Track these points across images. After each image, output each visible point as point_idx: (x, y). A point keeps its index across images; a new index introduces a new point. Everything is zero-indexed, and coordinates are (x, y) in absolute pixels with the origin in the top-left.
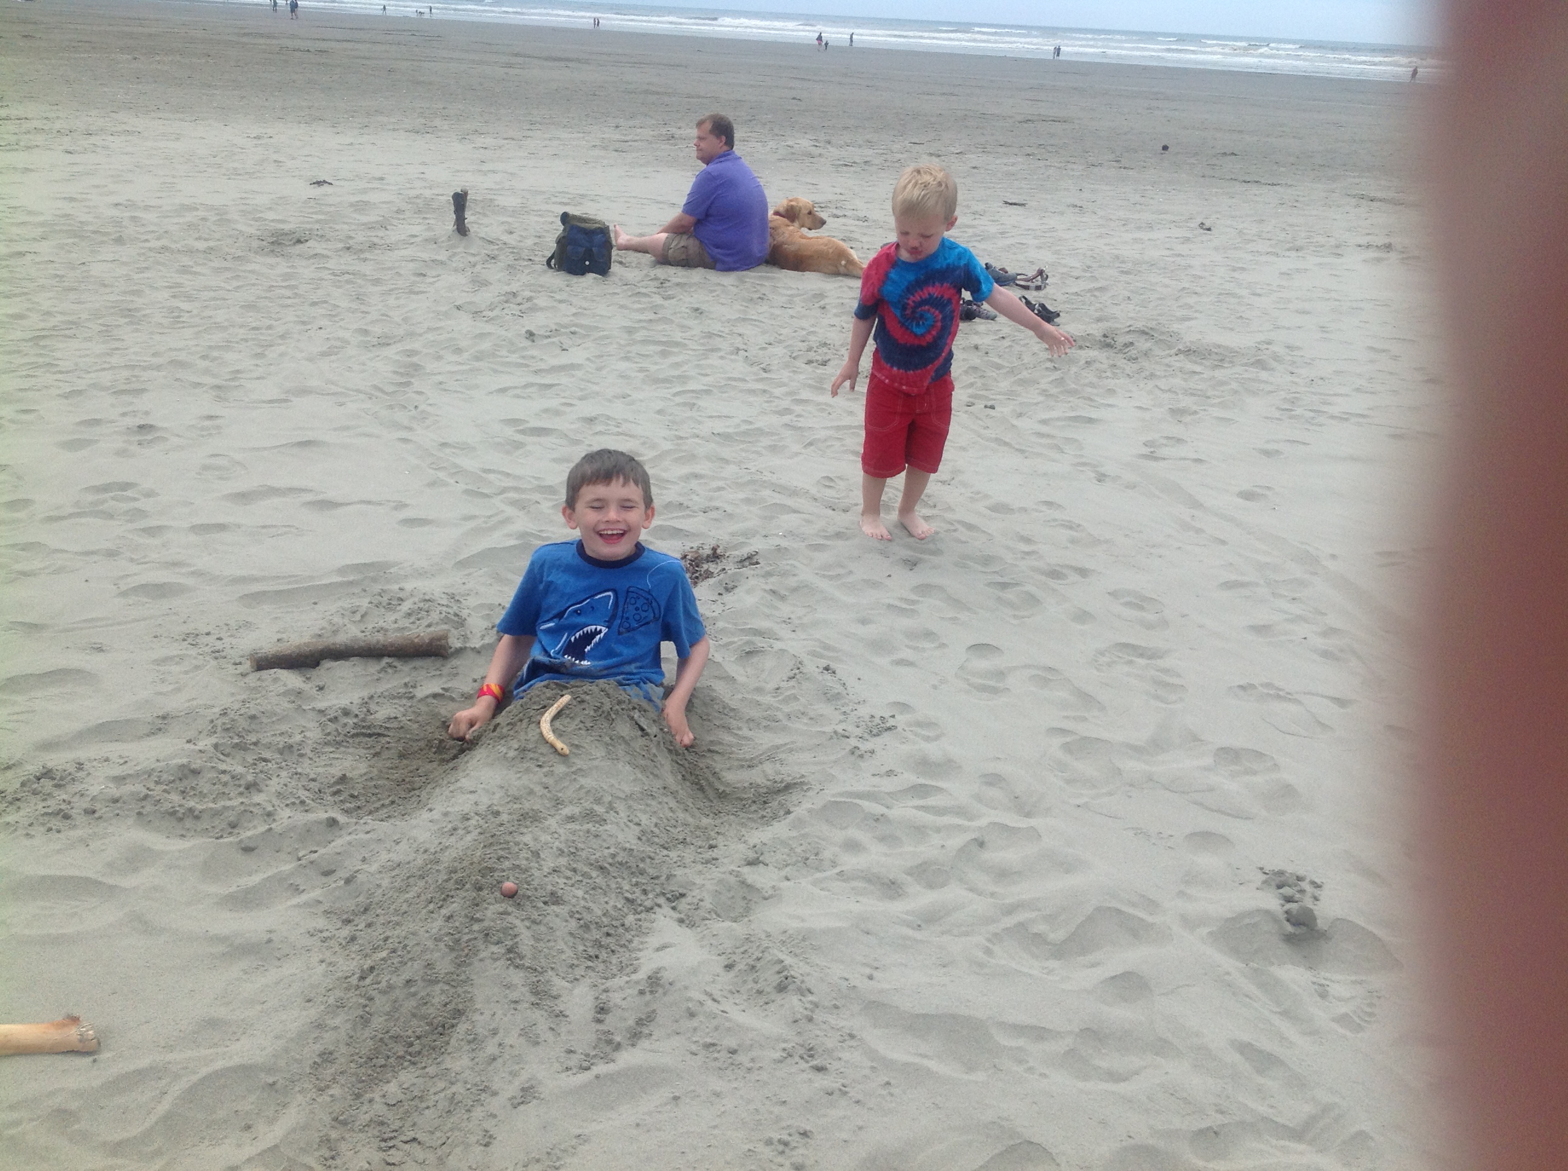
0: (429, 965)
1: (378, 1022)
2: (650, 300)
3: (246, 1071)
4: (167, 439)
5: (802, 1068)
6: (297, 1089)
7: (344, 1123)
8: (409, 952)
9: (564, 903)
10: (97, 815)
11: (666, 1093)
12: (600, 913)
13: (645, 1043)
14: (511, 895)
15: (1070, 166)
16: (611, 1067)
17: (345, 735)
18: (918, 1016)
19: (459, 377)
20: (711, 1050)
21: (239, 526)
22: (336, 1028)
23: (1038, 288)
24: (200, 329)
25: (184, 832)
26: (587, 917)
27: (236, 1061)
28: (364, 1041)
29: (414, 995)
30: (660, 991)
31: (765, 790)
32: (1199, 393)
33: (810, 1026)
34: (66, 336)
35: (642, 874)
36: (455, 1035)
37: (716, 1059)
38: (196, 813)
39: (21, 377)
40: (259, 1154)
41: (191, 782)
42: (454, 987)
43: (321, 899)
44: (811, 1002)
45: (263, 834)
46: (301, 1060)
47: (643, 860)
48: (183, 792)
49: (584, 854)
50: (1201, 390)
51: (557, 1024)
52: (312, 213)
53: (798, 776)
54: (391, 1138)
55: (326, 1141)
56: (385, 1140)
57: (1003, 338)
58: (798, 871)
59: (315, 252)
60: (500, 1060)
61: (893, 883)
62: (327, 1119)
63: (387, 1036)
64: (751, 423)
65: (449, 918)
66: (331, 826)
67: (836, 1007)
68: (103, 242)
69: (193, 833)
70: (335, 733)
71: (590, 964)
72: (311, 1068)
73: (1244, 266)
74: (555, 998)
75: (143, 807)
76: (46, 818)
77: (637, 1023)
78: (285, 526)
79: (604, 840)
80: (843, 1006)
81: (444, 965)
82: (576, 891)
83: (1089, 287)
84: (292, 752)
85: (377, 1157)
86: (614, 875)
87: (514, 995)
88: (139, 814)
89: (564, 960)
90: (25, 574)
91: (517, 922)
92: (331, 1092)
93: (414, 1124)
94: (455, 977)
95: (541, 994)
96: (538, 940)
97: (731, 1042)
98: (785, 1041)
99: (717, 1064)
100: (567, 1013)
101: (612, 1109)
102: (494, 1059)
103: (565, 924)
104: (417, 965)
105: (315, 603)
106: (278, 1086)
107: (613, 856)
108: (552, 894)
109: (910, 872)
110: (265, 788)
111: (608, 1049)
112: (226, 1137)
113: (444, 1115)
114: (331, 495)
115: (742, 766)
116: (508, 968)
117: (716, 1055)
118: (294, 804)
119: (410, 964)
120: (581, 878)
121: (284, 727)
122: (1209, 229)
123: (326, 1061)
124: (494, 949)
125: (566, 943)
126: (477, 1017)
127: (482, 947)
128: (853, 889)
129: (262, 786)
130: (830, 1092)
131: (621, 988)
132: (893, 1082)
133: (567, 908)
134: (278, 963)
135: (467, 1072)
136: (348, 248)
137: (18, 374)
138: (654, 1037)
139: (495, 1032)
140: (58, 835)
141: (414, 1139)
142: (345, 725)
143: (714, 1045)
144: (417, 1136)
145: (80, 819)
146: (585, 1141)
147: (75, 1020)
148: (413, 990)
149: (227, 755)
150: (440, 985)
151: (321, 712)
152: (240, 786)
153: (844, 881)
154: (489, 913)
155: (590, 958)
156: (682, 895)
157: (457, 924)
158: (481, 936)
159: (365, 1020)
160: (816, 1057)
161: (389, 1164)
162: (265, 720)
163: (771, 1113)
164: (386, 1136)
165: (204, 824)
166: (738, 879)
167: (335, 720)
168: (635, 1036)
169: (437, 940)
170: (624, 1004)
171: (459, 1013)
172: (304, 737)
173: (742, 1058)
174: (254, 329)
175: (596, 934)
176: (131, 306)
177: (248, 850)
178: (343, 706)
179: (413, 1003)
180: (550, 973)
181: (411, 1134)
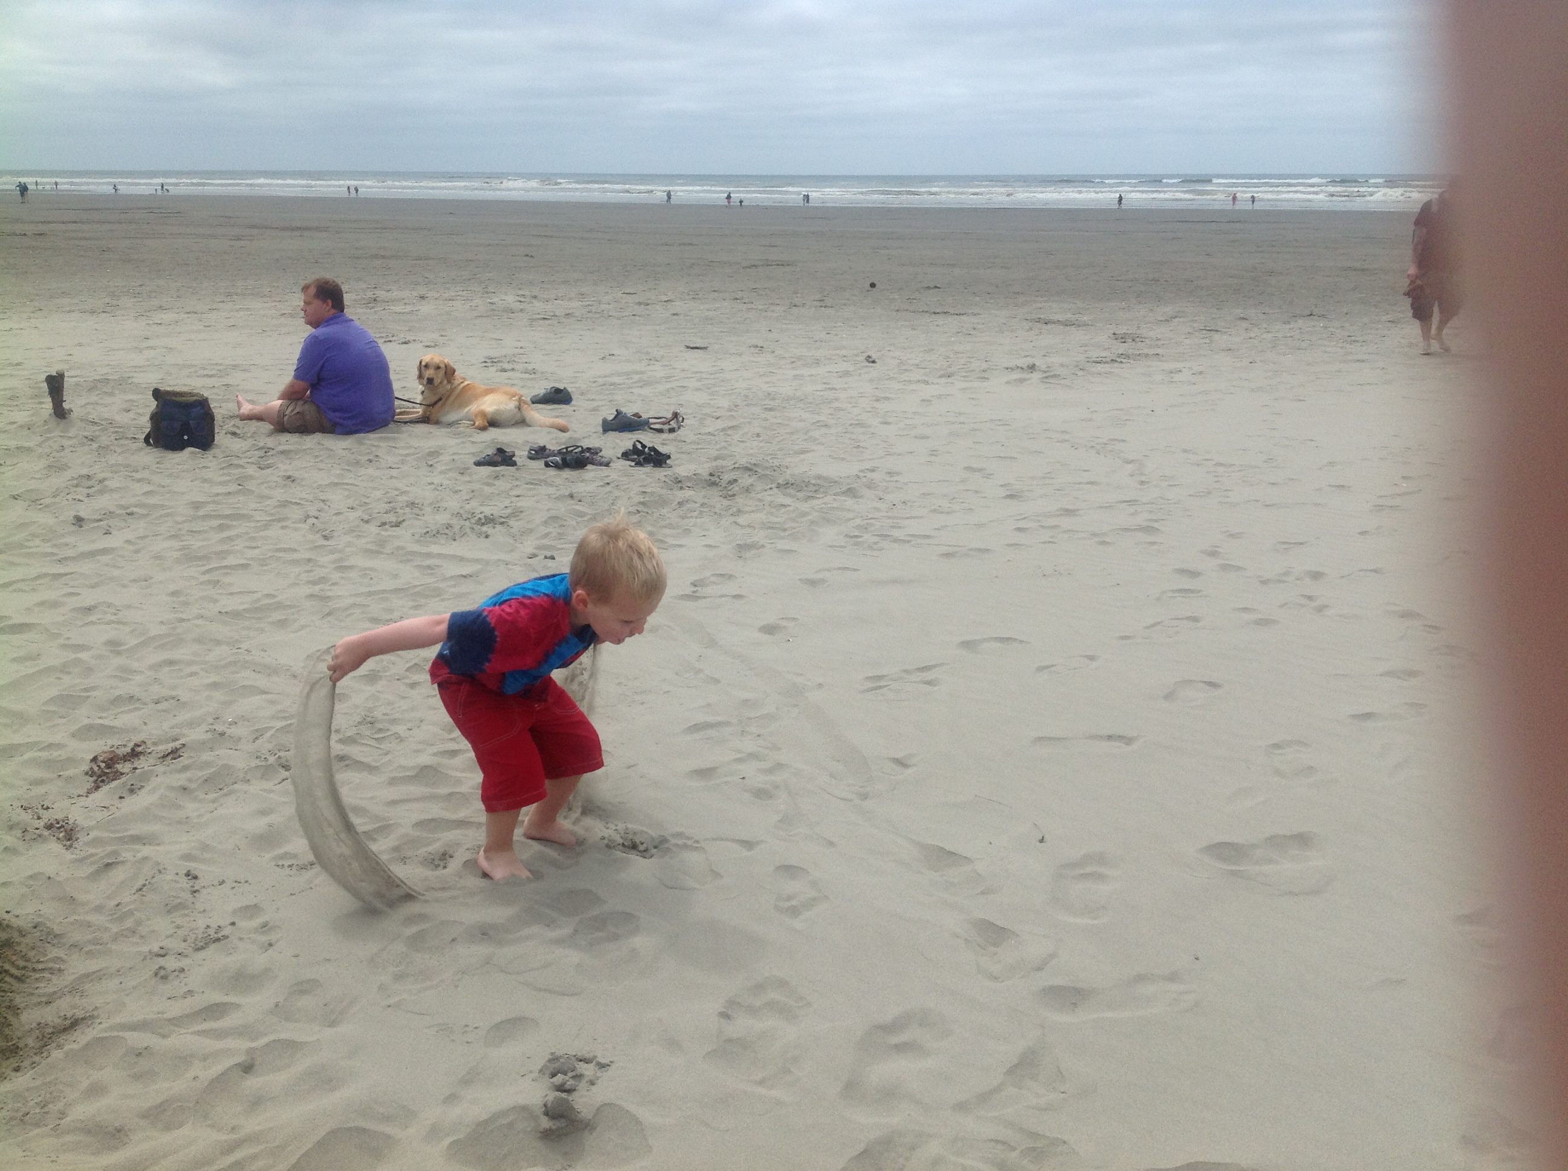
2: (244, 471)
15: (772, 308)
23: (672, 430)
31: (51, 1031)
32: (777, 526)
50: (779, 523)
53: (91, 1008)
57: (608, 484)
61: (119, 1131)
64: (274, 596)
73: (889, 396)
83: (723, 426)
115: (39, 1003)
122: (874, 362)
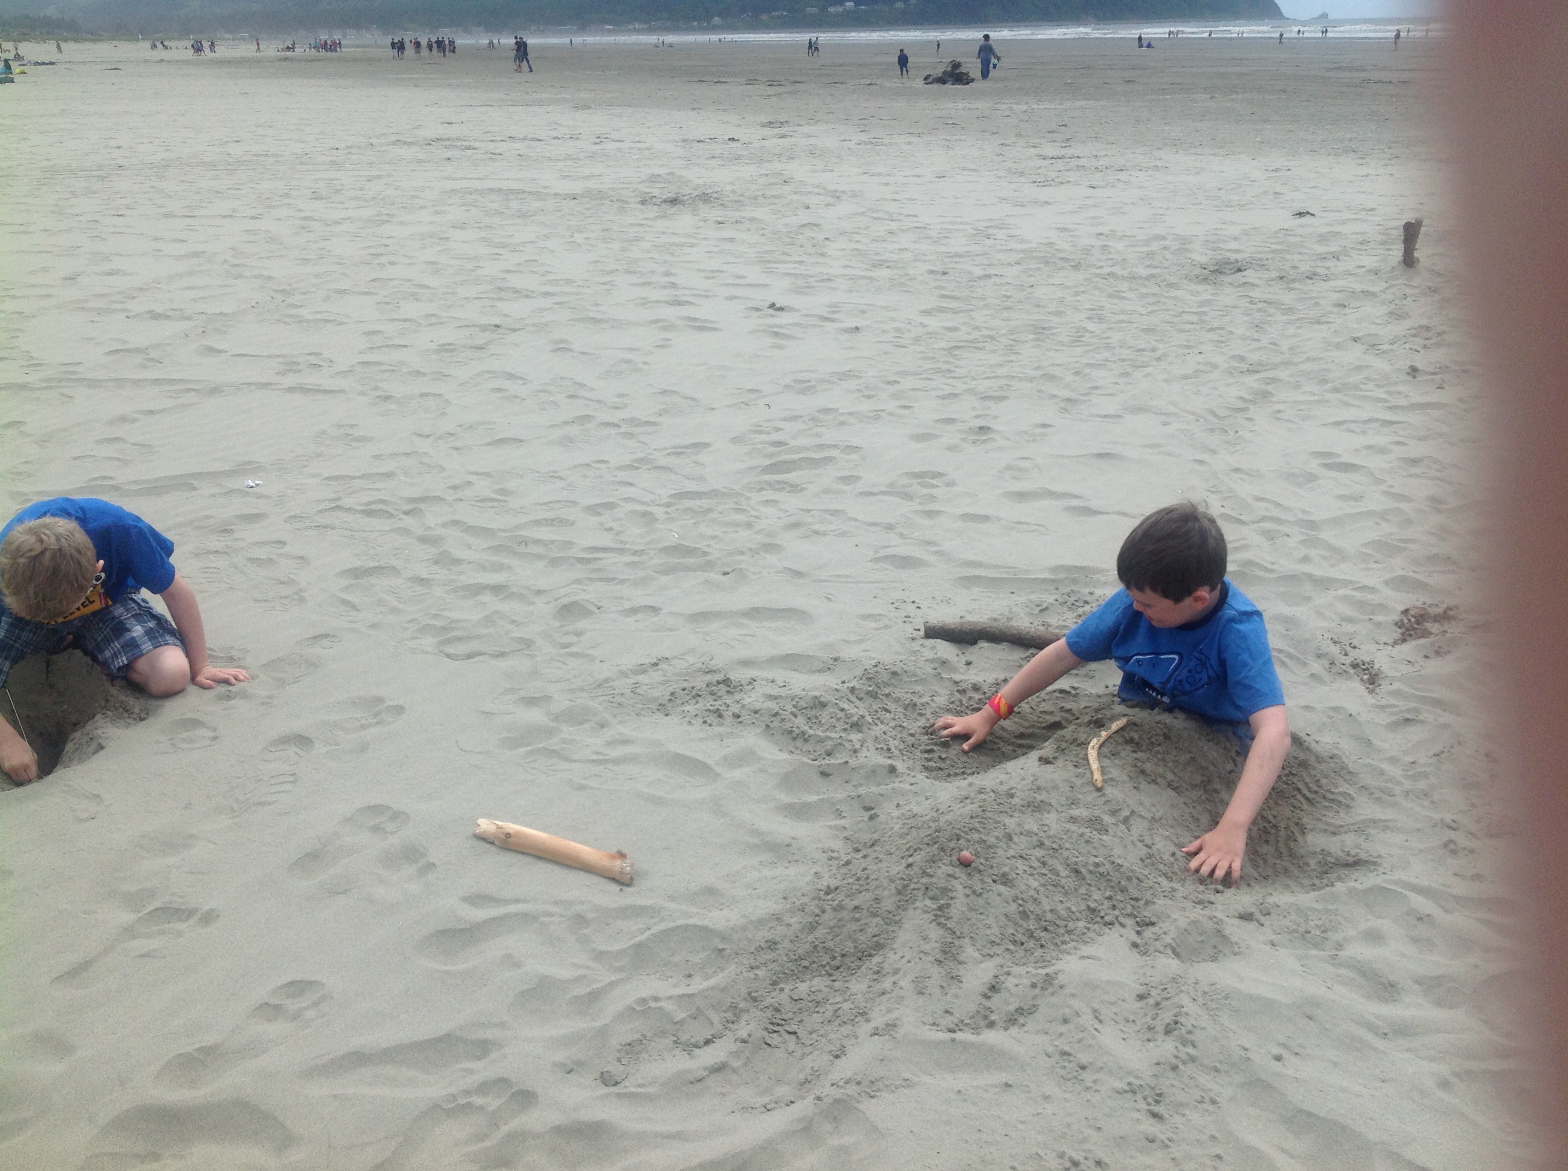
0: (877, 900)
1: (820, 932)
3: (706, 932)
4: (995, 440)
5: (1138, 1107)
6: (736, 960)
7: (755, 1000)
8: (868, 884)
9: (1013, 886)
10: (740, 720)
11: (1003, 1077)
12: (1047, 908)
13: (1014, 1031)
14: (965, 864)
16: (973, 1038)
17: (967, 707)
18: (1301, 1111)
19: (1302, 407)
20: (1065, 1057)
21: (999, 519)
22: (789, 925)
24: (1090, 348)
25: (793, 750)
26: (1030, 906)
27: (706, 923)
28: (804, 943)
29: (858, 920)
30: (1051, 990)
31: (1333, 861)
33: (1171, 1074)
34: (976, 348)
35: (1122, 891)
36: (868, 963)
37: (1064, 1067)
38: (806, 736)
39: (921, 379)
40: (679, 996)
41: (816, 712)
42: (886, 923)
43: (847, 826)
44: (1188, 1054)
45: (840, 764)
46: (751, 940)
47: (1129, 879)
48: (809, 718)
49: (1065, 854)
51: (949, 985)
52: (1272, 243)
53: (1375, 855)
54: (778, 1025)
55: (734, 1007)
56: (773, 1024)
58: (1291, 940)
59: (1245, 280)
60: (888, 996)
61: (1392, 986)
62: (744, 991)
63: (821, 945)
65: (909, 866)
66: (891, 772)
67: (1217, 1070)
68: (1062, 268)
69: (799, 752)
70: (958, 703)
71: (1012, 947)
72: (756, 949)
74: (961, 963)
75: (772, 722)
76: (707, 713)
77: (1017, 1010)
78: (1037, 525)
79: (1095, 848)
80: (1226, 1072)
81: (888, 904)
82: (1033, 881)
84: (914, 710)
85: (760, 1033)
86: (1089, 882)
87: (927, 947)
88: (767, 726)
89: (987, 935)
90: (817, 533)
91: (960, 888)
92: (757, 972)
93: (802, 1021)
94: (891, 916)
95: (949, 954)
96: (971, 909)
97: (1084, 1058)
98: (1137, 1077)
99: (1063, 1072)
100: (963, 979)
101: (953, 1072)
102: (883, 993)
103: (1005, 905)
104: (868, 896)
105: (1012, 593)
106: (726, 953)
107: (1097, 865)
108: (1004, 875)
109: (1419, 981)
110: (866, 730)
111: (982, 1023)
112: (671, 977)
113: (826, 1022)
114: (1094, 504)
115: (1326, 831)
116: (931, 922)
117: (1066, 1064)
118: (882, 748)
119: (864, 893)
120: (1046, 872)
121: (918, 688)
123: (769, 948)
124: (928, 902)
125: (997, 922)
126: (891, 955)
127: (921, 898)
128: (1338, 976)
129: (864, 728)
130: (1150, 1138)
131: (1020, 976)
132: (1226, 1158)
133: (1013, 892)
134: (787, 864)
135: (859, 996)
136: (1281, 278)
137: (921, 376)
138: (1025, 1029)
139: (896, 972)
140: (708, 728)
141: (795, 1033)
142: (971, 698)
143: (1069, 1054)
144: (798, 1031)
145: (728, 720)
146: (909, 1086)
147: (622, 855)
148: (857, 915)
149: (860, 699)
150: (879, 919)
151: (956, 683)
152: (847, 723)
153: (1333, 965)
154: (939, 872)
155: (1014, 942)
156: (1153, 924)
157: (912, 873)
158: (923, 888)
159: (812, 927)
160: (1161, 1104)
161: (766, 1043)
162: (905, 678)
163: (1082, 1133)
164: (775, 1021)
165: (809, 747)
166: (1216, 926)
167: (963, 692)
168: (1011, 1021)
169: (892, 881)
170: (1013, 989)
171: (879, 947)
172: (932, 700)
173: (1088, 1076)
174: (1139, 350)
175: (1032, 925)
176: (1046, 325)
177: (824, 774)
178: (974, 682)
179: (854, 927)
180: (967, 940)
181: (794, 1028)
